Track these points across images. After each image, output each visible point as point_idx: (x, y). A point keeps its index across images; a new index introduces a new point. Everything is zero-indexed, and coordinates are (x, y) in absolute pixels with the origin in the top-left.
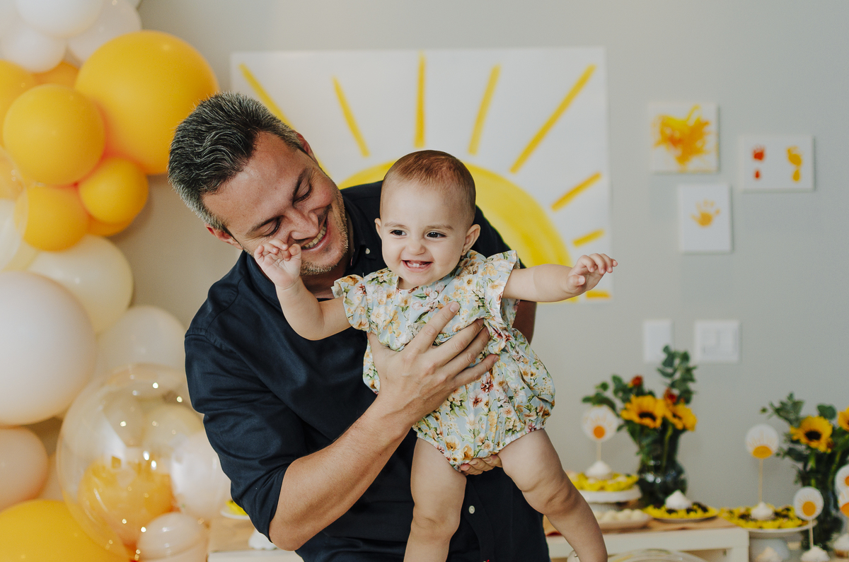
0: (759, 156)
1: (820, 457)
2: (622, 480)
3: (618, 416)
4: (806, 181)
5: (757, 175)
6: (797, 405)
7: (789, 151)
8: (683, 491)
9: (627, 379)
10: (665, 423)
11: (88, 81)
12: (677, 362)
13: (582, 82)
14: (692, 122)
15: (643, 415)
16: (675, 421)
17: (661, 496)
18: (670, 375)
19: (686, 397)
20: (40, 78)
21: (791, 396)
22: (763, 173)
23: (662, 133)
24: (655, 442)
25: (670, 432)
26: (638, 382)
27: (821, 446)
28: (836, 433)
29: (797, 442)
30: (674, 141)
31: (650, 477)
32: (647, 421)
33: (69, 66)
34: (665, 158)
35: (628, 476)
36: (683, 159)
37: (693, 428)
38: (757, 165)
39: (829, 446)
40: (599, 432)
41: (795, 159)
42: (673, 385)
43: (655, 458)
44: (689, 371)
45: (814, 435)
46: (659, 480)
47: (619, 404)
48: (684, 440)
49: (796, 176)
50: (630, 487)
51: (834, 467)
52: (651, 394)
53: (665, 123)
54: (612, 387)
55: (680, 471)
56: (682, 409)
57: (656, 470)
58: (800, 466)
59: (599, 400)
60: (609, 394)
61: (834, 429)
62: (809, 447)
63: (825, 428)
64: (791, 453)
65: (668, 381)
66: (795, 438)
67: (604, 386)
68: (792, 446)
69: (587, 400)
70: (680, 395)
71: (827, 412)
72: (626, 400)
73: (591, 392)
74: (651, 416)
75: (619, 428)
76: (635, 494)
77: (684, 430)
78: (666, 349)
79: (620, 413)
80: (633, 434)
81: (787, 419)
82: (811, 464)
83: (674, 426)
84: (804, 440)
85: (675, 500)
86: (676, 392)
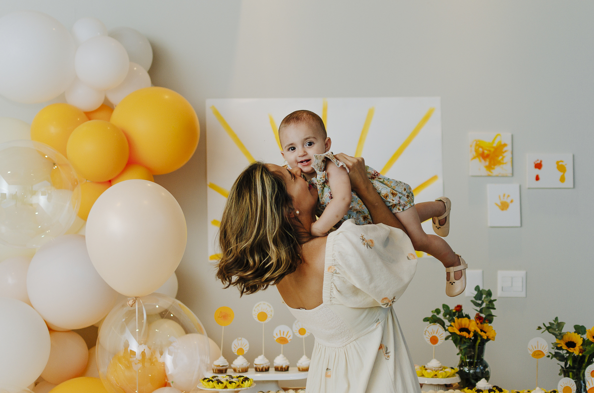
0: (538, 166)
1: (575, 359)
2: (449, 370)
3: (446, 330)
4: (569, 183)
5: (537, 178)
6: (560, 325)
7: (558, 163)
8: (487, 379)
9: (452, 307)
10: (476, 335)
11: (119, 118)
12: (484, 296)
13: (426, 118)
14: (495, 145)
15: (462, 330)
16: (482, 334)
17: (473, 381)
18: (480, 305)
19: (489, 319)
20: (89, 115)
21: (556, 319)
22: (540, 177)
23: (476, 151)
24: (469, 347)
25: (479, 341)
26: (459, 308)
27: (576, 352)
28: (585, 343)
29: (561, 348)
30: (484, 156)
31: (466, 369)
32: (464, 334)
33: (107, 107)
34: (479, 167)
35: (452, 368)
36: (489, 167)
37: (493, 338)
38: (537, 171)
39: (581, 351)
40: (434, 340)
41: (561, 168)
42: (481, 311)
43: (469, 358)
44: (491, 302)
45: (571, 344)
46: (471, 371)
47: (447, 323)
48: (488, 345)
49: (562, 179)
50: (453, 375)
51: (584, 365)
52: (468, 316)
53: (478, 145)
54: (442, 311)
55: (486, 366)
56: (486, 326)
57: (470, 364)
58: (563, 364)
59: (434, 320)
60: (441, 316)
61: (584, 340)
62: (568, 352)
63: (578, 339)
64: (556, 355)
65: (478, 309)
66: (559, 346)
67: (438, 311)
68: (557, 351)
69: (426, 320)
70: (486, 318)
71: (580, 330)
72: (451, 320)
73: (430, 315)
74: (468, 331)
75: (447, 338)
76: (456, 380)
77: (488, 339)
78: (477, 288)
79: (447, 328)
80: (455, 342)
81: (554, 334)
82: (569, 363)
83: (481, 337)
84: (565, 347)
85: (482, 384)
86: (483, 316)
